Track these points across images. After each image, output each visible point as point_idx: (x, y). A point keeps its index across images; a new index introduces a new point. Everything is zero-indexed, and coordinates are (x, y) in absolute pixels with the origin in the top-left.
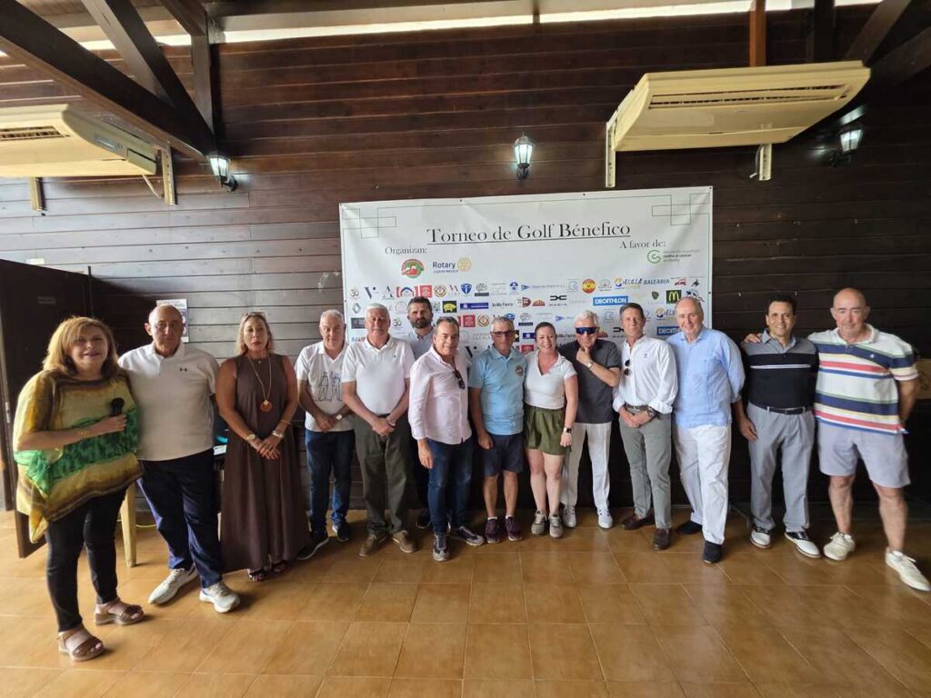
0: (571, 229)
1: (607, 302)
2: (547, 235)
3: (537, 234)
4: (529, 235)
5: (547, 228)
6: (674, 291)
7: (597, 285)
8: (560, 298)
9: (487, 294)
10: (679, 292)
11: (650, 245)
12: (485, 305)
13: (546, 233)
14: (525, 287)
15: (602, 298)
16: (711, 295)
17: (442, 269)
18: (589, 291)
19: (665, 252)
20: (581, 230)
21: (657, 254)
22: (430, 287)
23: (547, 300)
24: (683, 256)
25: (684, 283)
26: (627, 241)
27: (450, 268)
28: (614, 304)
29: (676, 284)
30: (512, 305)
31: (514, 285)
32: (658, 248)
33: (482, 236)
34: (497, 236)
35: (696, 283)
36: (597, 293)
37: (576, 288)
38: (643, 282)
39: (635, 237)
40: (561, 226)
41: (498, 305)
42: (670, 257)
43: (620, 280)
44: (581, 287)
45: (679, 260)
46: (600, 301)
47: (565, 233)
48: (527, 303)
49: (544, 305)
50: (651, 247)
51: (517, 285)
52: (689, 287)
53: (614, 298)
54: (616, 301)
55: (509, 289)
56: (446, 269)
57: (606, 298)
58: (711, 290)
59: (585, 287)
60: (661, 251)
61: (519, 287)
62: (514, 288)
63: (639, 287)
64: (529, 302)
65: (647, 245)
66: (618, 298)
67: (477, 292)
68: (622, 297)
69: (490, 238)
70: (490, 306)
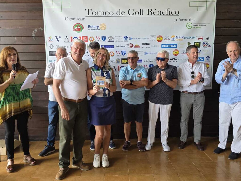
0: (152, 11)
1: (168, 46)
2: (142, 14)
3: (137, 13)
4: (133, 13)
5: (142, 10)
6: (197, 42)
7: (164, 39)
8: (146, 44)
9: (113, 41)
10: (200, 43)
11: (188, 20)
12: (112, 47)
13: (141, 13)
14: (131, 39)
15: (166, 45)
16: (214, 44)
17: (92, 28)
18: (160, 41)
19: (194, 24)
20: (157, 12)
21: (191, 25)
22: (87, 37)
23: (141, 45)
24: (202, 26)
25: (202, 39)
26: (178, 18)
27: (96, 28)
28: (171, 47)
29: (198, 39)
30: (125, 47)
31: (126, 37)
32: (191, 22)
33: (111, 13)
34: (118, 13)
35: (208, 39)
36: (163, 42)
37: (154, 39)
38: (184, 37)
39: (181, 16)
40: (148, 9)
41: (119, 46)
42: (197, 26)
43: (174, 36)
44: (156, 39)
45: (200, 28)
46: (164, 46)
47: (150, 13)
48: (132, 46)
49: (139, 47)
50: (188, 21)
51: (127, 37)
52: (204, 40)
53: (171, 44)
54: (171, 46)
55: (124, 39)
56: (94, 29)
57: (167, 45)
58: (214, 42)
59: (158, 39)
60: (193, 23)
61: (128, 39)
62: (126, 39)
63: (182, 40)
64: (133, 45)
65: (186, 20)
66: (172, 44)
67: (109, 40)
68: (174, 44)
69: (115, 14)
70: (115, 47)
